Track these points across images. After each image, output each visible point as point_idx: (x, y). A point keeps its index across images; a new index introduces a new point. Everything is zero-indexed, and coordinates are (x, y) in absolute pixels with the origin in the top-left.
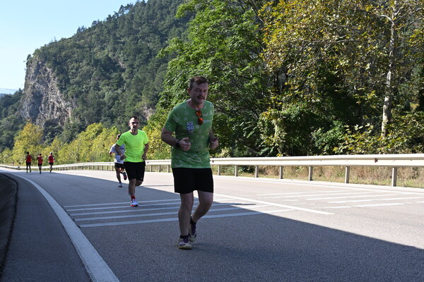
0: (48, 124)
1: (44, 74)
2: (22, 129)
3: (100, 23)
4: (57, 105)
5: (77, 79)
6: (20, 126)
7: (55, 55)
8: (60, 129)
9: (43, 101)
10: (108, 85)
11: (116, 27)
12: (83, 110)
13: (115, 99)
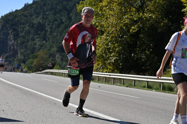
1: (6, 30)
4: (12, 47)
5: (23, 34)
10: (39, 38)
12: (25, 51)
13: (41, 46)
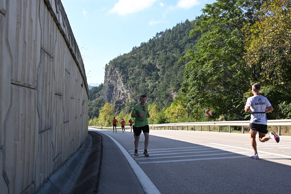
0: (117, 103)
1: (115, 74)
2: (103, 106)
3: (145, 44)
4: (122, 92)
5: (133, 76)
6: (102, 104)
7: (120, 64)
8: (124, 105)
9: (114, 90)
10: (150, 79)
11: (154, 45)
12: (136, 94)
13: (154, 87)
